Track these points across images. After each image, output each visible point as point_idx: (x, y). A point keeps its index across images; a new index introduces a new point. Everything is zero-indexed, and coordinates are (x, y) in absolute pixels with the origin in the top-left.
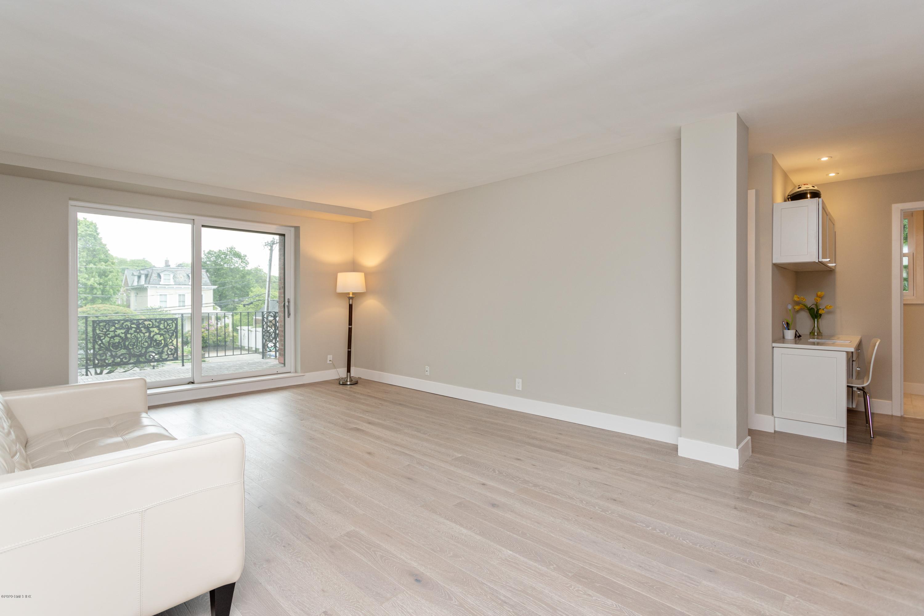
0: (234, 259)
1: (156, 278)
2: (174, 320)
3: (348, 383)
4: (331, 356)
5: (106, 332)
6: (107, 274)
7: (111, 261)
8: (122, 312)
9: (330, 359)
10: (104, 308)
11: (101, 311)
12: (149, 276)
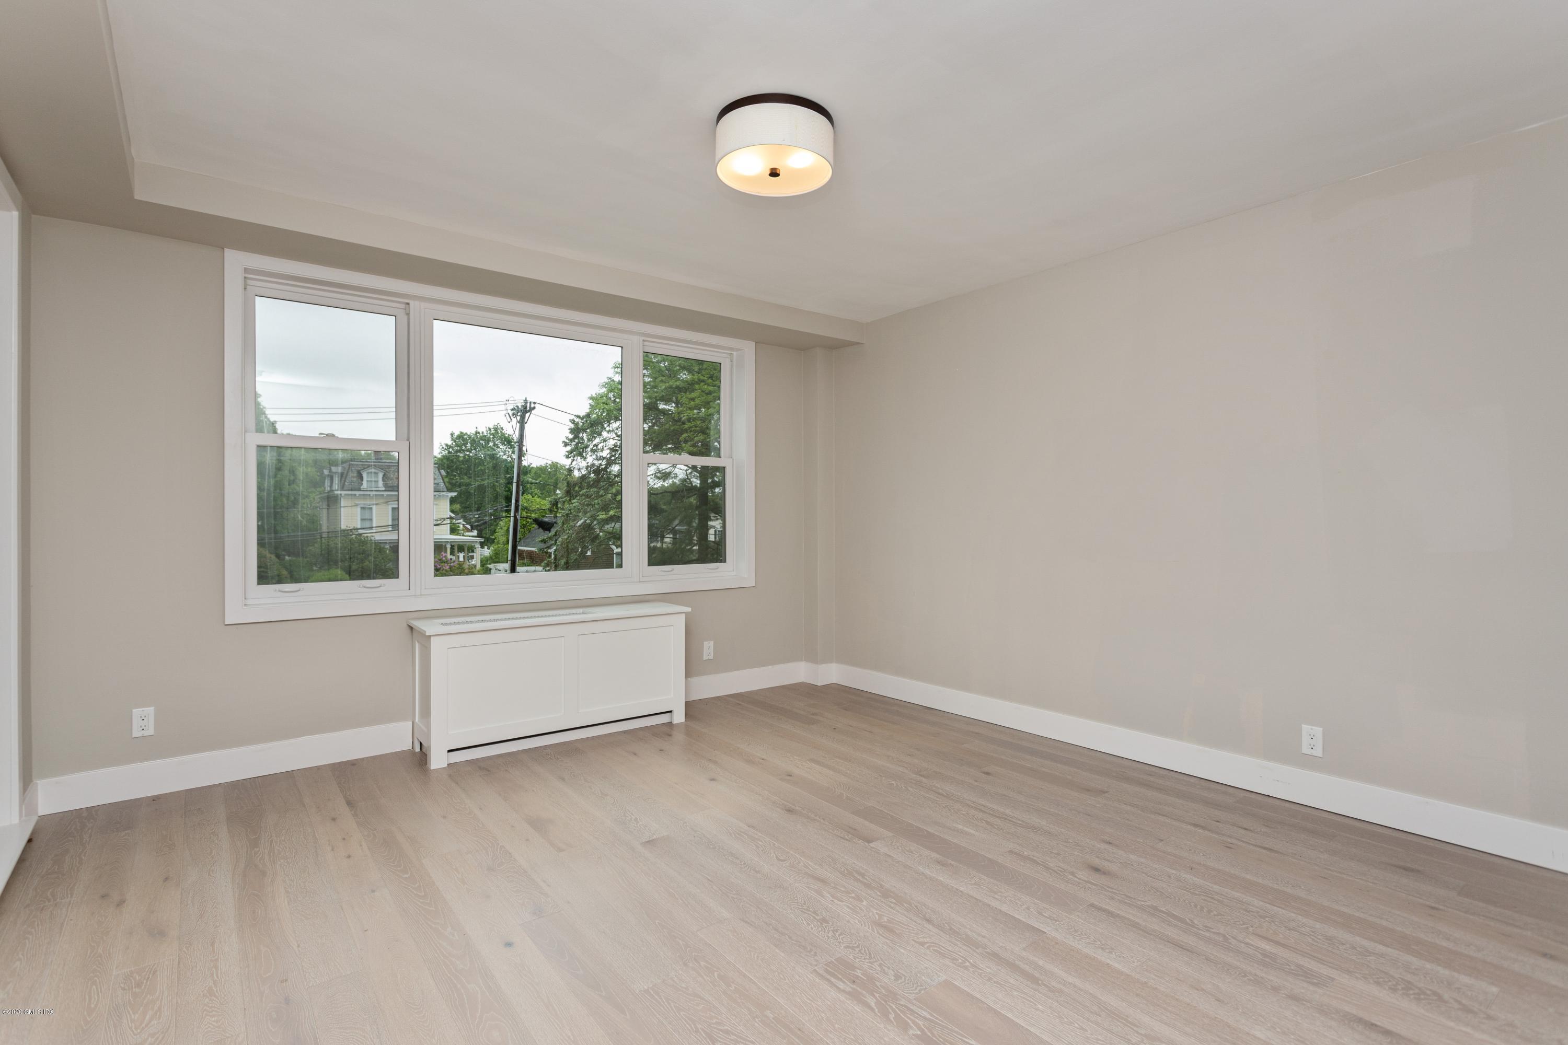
0: (501, 447)
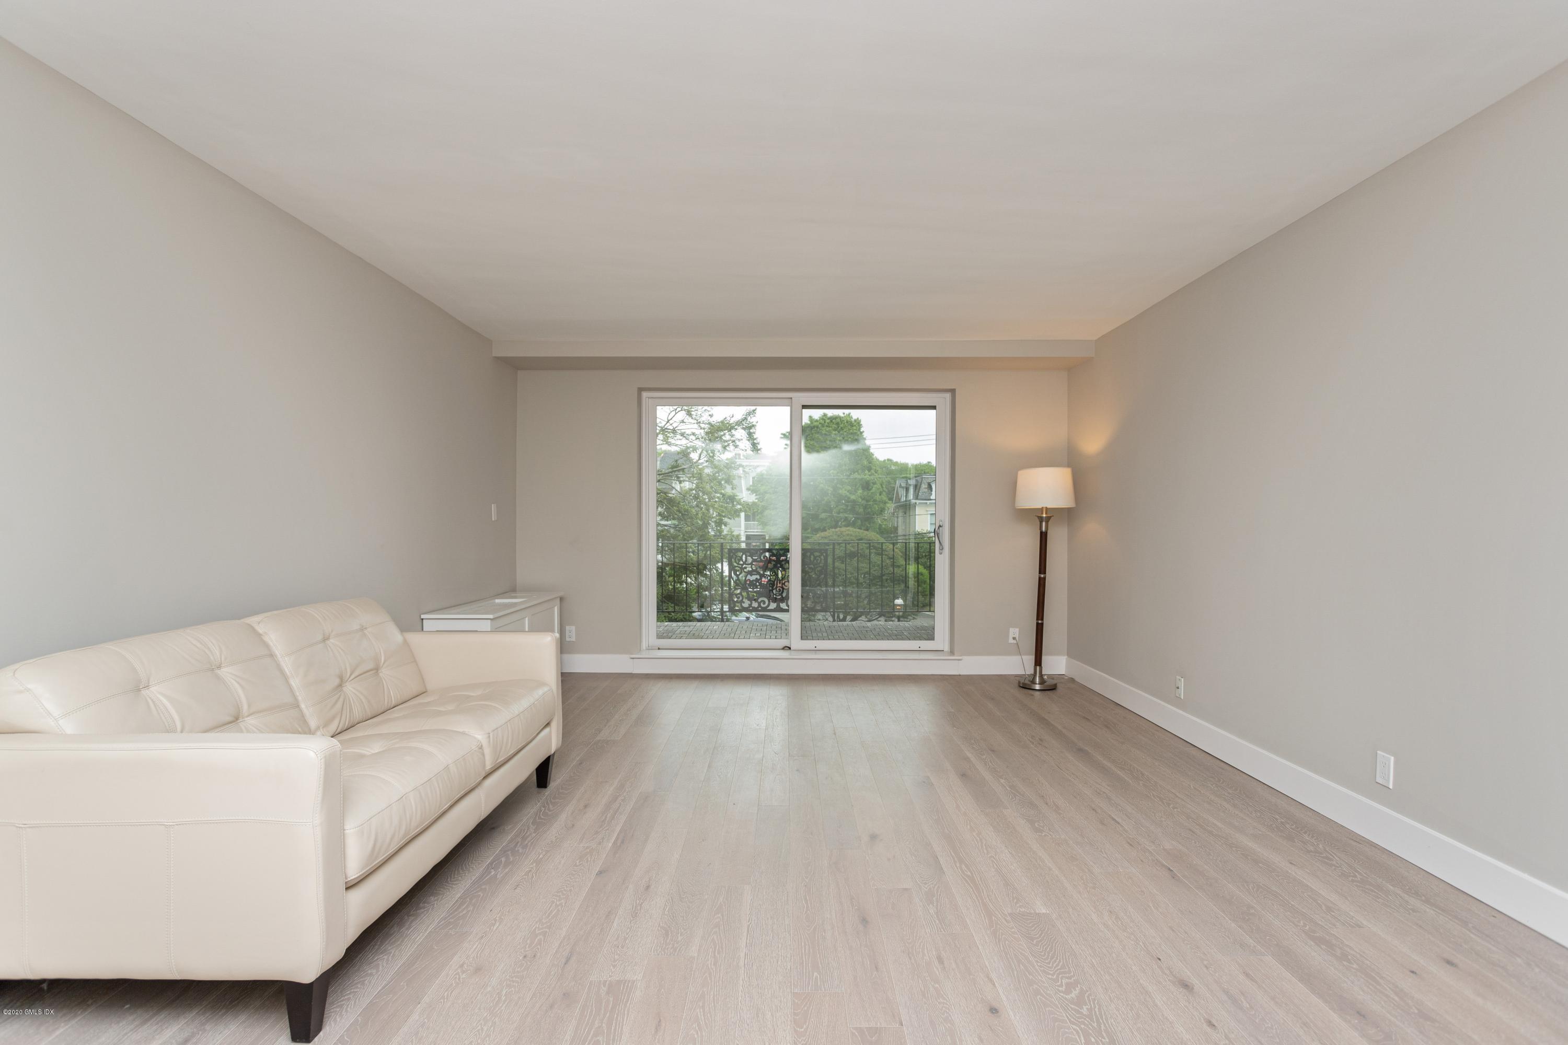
1: (926, 490)
2: (823, 551)
3: (1037, 687)
4: (1017, 630)
5: (742, 565)
6: (870, 487)
7: (874, 468)
8: (866, 538)
9: (1014, 636)
10: (847, 532)
11: (844, 536)
12: (918, 487)
